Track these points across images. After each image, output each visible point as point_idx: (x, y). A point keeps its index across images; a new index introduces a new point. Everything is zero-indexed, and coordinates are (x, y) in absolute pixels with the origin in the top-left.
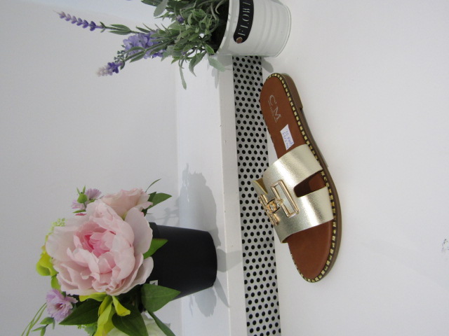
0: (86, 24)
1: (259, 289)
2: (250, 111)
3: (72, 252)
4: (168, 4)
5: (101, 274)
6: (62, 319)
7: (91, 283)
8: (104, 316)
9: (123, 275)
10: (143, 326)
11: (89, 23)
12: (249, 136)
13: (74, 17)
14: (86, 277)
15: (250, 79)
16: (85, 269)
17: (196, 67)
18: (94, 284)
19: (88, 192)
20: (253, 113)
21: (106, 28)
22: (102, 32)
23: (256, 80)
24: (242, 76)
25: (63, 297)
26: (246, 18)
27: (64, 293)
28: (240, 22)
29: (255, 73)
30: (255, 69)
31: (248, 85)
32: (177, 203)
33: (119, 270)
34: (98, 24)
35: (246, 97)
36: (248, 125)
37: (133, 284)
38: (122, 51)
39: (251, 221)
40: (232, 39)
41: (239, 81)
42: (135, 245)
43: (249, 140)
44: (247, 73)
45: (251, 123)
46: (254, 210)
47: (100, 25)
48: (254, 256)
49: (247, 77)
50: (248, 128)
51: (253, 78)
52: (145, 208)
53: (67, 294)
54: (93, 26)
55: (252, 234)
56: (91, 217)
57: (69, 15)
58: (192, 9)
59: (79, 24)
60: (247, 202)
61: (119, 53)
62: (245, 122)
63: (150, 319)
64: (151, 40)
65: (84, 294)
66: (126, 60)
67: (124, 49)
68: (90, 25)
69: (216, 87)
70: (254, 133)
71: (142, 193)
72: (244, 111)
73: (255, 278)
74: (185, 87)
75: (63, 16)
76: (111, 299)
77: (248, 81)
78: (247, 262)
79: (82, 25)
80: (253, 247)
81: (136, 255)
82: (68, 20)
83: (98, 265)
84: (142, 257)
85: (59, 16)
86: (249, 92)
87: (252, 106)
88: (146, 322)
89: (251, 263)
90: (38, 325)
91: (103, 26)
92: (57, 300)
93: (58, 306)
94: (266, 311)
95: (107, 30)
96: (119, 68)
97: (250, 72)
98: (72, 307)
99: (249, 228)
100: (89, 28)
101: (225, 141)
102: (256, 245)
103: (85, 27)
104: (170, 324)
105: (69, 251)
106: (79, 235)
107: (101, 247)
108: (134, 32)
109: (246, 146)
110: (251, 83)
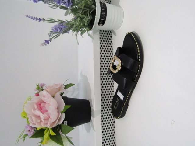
0: (37, 19)
1: (108, 124)
2: (107, 51)
3: (34, 111)
4: (71, 10)
5: (45, 119)
6: (31, 136)
7: (41, 123)
8: (46, 135)
9: (53, 121)
10: (61, 139)
11: (38, 19)
12: (106, 62)
13: (32, 17)
14: (39, 121)
15: (107, 37)
16: (38, 117)
17: (83, 35)
18: (42, 124)
19: (40, 85)
20: (108, 52)
21: (45, 20)
22: (44, 22)
23: (110, 38)
24: (104, 36)
25: (31, 128)
26: (103, 16)
27: (31, 127)
28: (101, 18)
29: (110, 34)
30: (110, 33)
31: (106, 40)
32: (78, 85)
33: (51, 119)
34: (42, 19)
35: (105, 45)
36: (106, 57)
37: (57, 124)
38: (52, 32)
39: (106, 97)
40: (98, 25)
41: (102, 38)
42: (58, 108)
43: (106, 64)
44: (106, 35)
45: (107, 56)
46: (107, 93)
47: (43, 19)
48: (106, 111)
49: (106, 36)
50: (106, 59)
51: (109, 37)
52: (62, 92)
53: (32, 127)
54: (40, 20)
55: (106, 102)
56: (41, 97)
57: (30, 16)
58: (80, 14)
59: (34, 19)
60: (104, 89)
61: (50, 32)
62: (104, 56)
63: (64, 136)
64: (63, 27)
65: (39, 127)
66: (52, 38)
67: (52, 30)
68: (39, 20)
69: (92, 42)
70: (108, 60)
71: (62, 85)
72: (104, 51)
73: (106, 120)
74: (78, 44)
75: (27, 16)
76: (48, 129)
77: (106, 38)
78: (103, 113)
79: (35, 19)
80: (106, 108)
81: (58, 112)
82: (29, 18)
83: (44, 116)
84: (60, 113)
85: (26, 16)
86: (106, 43)
87: (108, 49)
88: (62, 137)
89: (105, 114)
90: (22, 137)
91: (44, 20)
92: (29, 129)
93: (29, 131)
94: (110, 132)
95: (46, 21)
96: (49, 42)
97: (107, 34)
98: (34, 132)
99: (104, 100)
100: (38, 20)
101: (95, 65)
102: (107, 107)
103: (36, 20)
104: (72, 137)
105: (32, 111)
106: (37, 104)
107: (45, 109)
108: (57, 22)
109: (105, 66)
110: (107, 39)
